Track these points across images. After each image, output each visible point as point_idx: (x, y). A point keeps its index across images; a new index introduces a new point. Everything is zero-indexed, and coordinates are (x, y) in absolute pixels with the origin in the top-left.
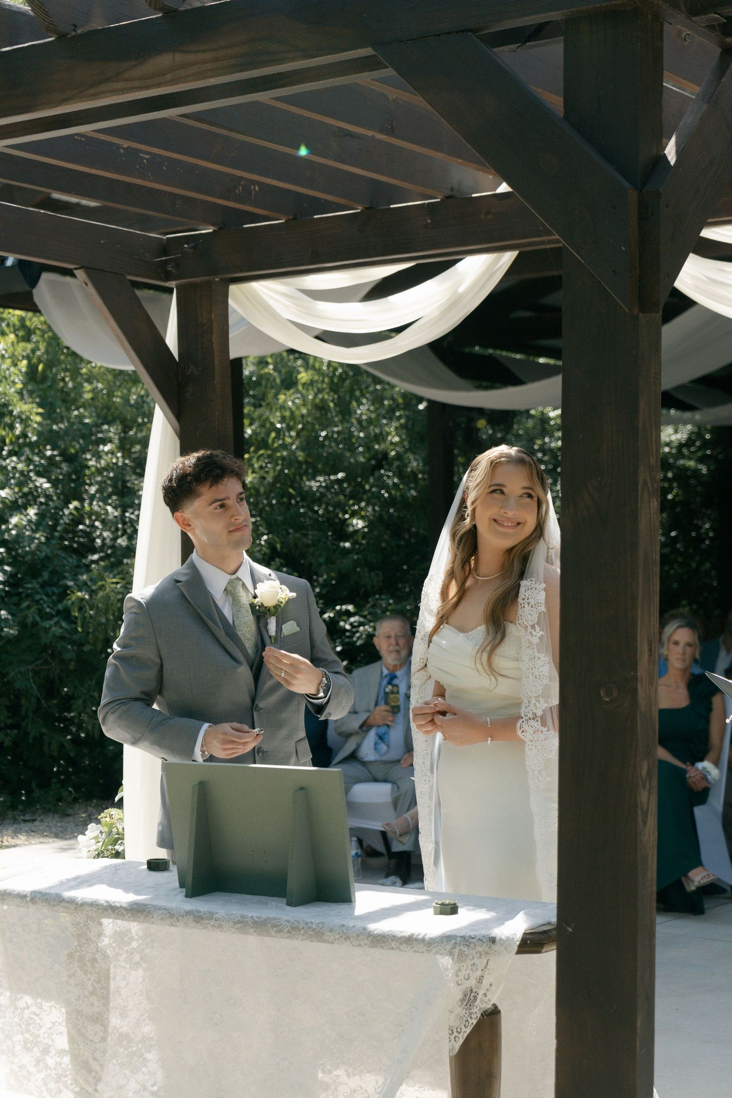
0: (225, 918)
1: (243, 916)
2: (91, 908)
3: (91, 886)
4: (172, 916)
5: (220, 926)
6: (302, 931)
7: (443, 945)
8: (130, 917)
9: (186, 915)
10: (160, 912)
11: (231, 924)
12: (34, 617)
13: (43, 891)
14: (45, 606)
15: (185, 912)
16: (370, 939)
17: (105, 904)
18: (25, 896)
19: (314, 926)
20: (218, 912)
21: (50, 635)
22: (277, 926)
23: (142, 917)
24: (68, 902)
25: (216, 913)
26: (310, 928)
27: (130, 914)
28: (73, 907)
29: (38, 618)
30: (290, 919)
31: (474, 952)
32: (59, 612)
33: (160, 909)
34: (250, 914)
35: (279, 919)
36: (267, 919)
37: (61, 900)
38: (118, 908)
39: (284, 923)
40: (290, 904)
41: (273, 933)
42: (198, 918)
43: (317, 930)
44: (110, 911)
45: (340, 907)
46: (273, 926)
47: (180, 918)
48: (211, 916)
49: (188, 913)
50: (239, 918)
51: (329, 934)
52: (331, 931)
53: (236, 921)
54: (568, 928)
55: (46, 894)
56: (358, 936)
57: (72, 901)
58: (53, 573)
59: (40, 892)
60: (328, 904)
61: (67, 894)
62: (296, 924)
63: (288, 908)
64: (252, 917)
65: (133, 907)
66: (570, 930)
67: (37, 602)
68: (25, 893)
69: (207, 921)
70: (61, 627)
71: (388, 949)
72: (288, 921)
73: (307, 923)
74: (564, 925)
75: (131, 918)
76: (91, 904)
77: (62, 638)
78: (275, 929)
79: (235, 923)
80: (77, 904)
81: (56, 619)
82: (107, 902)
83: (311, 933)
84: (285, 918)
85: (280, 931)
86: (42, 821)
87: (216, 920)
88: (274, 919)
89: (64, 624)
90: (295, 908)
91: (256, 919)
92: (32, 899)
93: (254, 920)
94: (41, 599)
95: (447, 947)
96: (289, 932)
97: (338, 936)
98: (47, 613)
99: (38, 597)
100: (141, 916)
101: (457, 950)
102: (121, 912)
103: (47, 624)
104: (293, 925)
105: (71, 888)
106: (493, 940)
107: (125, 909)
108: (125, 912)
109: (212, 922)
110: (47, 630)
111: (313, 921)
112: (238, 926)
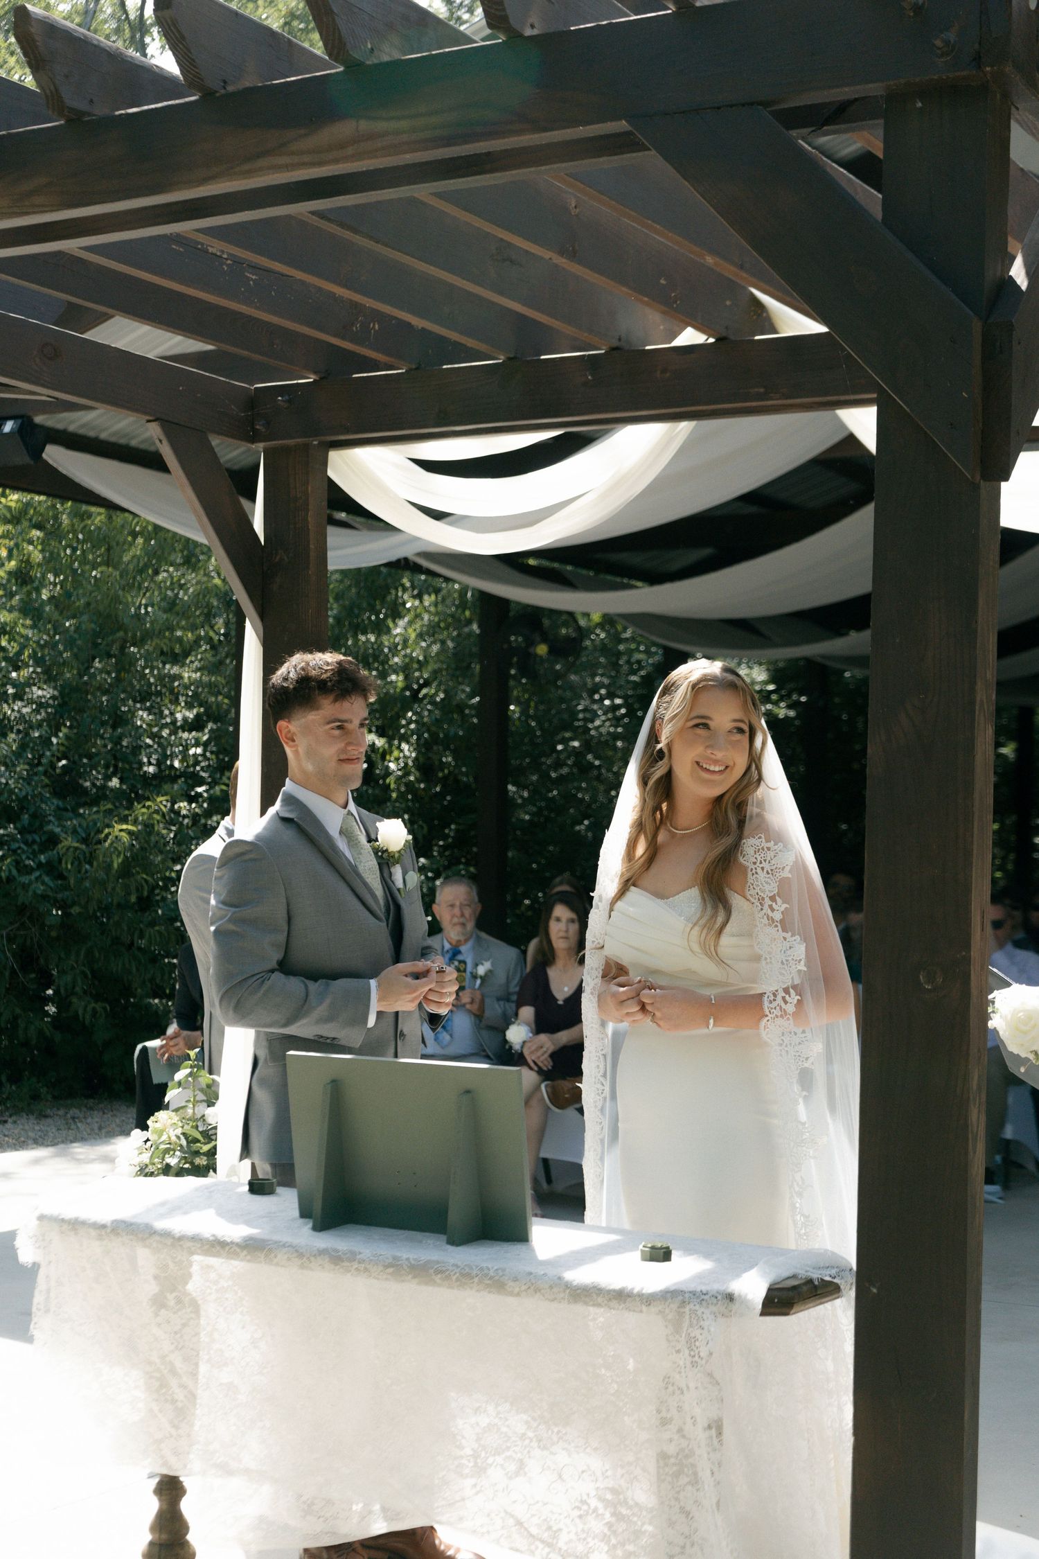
0: (371, 1260)
1: (395, 1258)
2: (192, 1244)
3: (186, 1213)
4: (301, 1255)
5: (366, 1270)
6: (476, 1280)
7: (667, 1303)
8: (246, 1256)
9: (320, 1255)
10: (285, 1250)
11: (381, 1268)
12: (10, 871)
13: (127, 1219)
14: (24, 857)
15: (318, 1250)
16: (568, 1291)
17: (211, 1238)
18: (104, 1226)
19: (492, 1273)
20: (361, 1251)
21: (30, 893)
22: (441, 1272)
23: (261, 1257)
24: (161, 1235)
25: (360, 1253)
26: (486, 1275)
27: (245, 1252)
28: (169, 1241)
29: (14, 872)
30: (459, 1263)
31: (707, 1312)
32: (40, 865)
33: (284, 1246)
34: (405, 1256)
35: (443, 1263)
36: (428, 1262)
37: (152, 1231)
38: (228, 1244)
39: (451, 1268)
40: (453, 1242)
41: (438, 1281)
42: (336, 1259)
43: (497, 1278)
44: (218, 1248)
45: (515, 1247)
46: (438, 1272)
47: (312, 1259)
48: (352, 1256)
49: (322, 1252)
50: (391, 1261)
51: (511, 1284)
52: (516, 1279)
53: (386, 1264)
54: (872, 1288)
55: (131, 1225)
56: (551, 1287)
57: (167, 1234)
58: (34, 816)
59: (124, 1222)
60: (499, 1243)
61: (160, 1225)
62: (467, 1270)
63: (450, 1248)
64: (408, 1259)
65: (248, 1243)
66: (875, 1290)
67: (14, 851)
68: (103, 1222)
69: (348, 1264)
70: (43, 883)
71: (594, 1305)
72: (457, 1266)
73: (482, 1269)
74: (867, 1285)
75: (249, 1257)
76: (193, 1238)
77: (44, 897)
78: (439, 1276)
79: (386, 1267)
80: (174, 1238)
81: (37, 874)
82: (214, 1236)
83: (489, 1282)
84: (452, 1261)
85: (448, 1278)
87: (359, 1263)
88: (438, 1262)
89: (47, 880)
90: (460, 1248)
91: (413, 1262)
92: (113, 1230)
93: (411, 1263)
94: (19, 848)
95: (672, 1306)
96: (457, 1280)
97: (524, 1288)
98: (26, 866)
99: (14, 846)
101: (687, 1310)
102: (232, 1250)
103: (25, 879)
104: (463, 1271)
105: (162, 1216)
107: (238, 1245)
108: (238, 1250)
109: (356, 1265)
110: (25, 887)
111: (490, 1266)
112: (391, 1270)
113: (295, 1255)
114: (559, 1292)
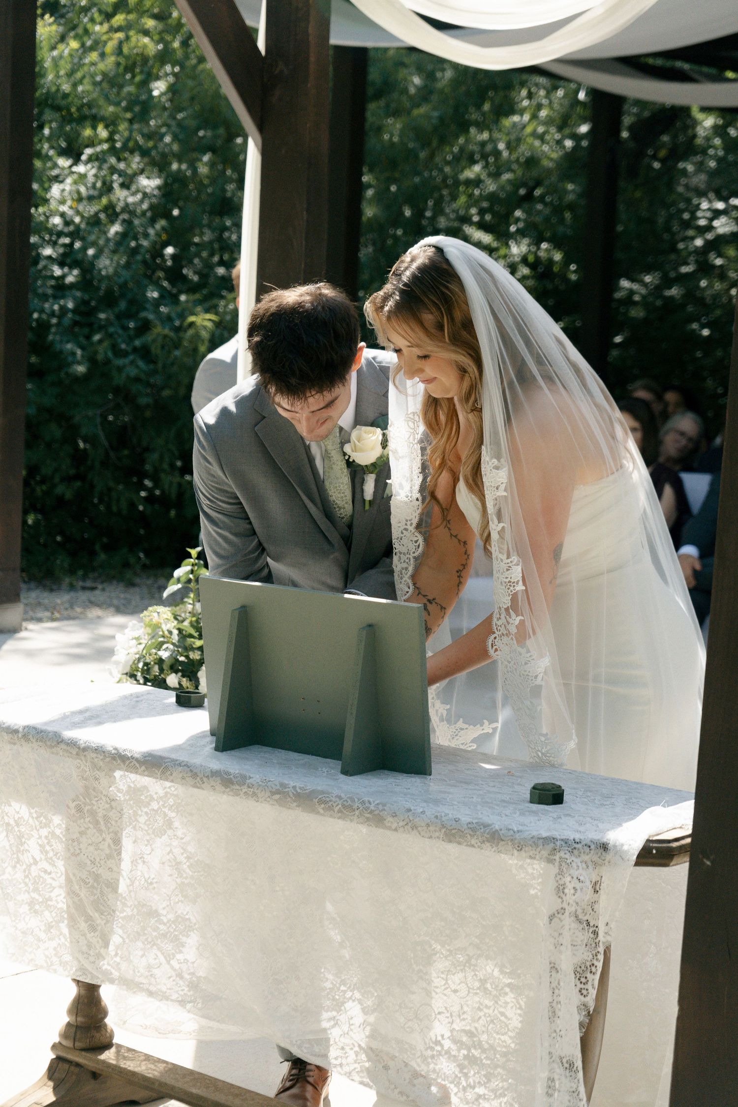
0: (260, 785)
1: (283, 785)
2: (95, 755)
3: (100, 723)
4: (194, 775)
5: (254, 794)
6: (357, 812)
7: (538, 849)
8: (144, 771)
9: (212, 777)
10: (180, 769)
11: (268, 794)
12: (106, 353)
13: (39, 726)
14: (120, 340)
15: (211, 771)
16: (443, 830)
17: (113, 752)
18: (16, 731)
19: (372, 807)
20: (251, 776)
21: (124, 375)
22: (325, 802)
23: (159, 774)
24: (68, 744)
25: (250, 778)
26: (367, 809)
27: (143, 768)
28: (74, 752)
29: (110, 354)
30: (343, 795)
31: (578, 860)
32: (135, 350)
33: (180, 765)
34: (292, 784)
35: (328, 793)
36: (313, 791)
37: (60, 740)
38: (128, 758)
39: (334, 799)
40: (346, 772)
41: (322, 811)
42: (227, 781)
43: (376, 812)
44: (119, 761)
45: (409, 780)
46: (321, 802)
47: (205, 779)
48: (242, 780)
49: (215, 774)
50: (278, 787)
51: (391, 819)
52: (394, 815)
53: (274, 790)
54: (705, 860)
55: (42, 731)
56: (428, 825)
57: (72, 743)
58: (132, 302)
59: (35, 728)
60: (396, 774)
61: (68, 734)
62: (350, 802)
63: (343, 777)
64: (294, 787)
65: (147, 758)
66: (708, 863)
67: (111, 336)
68: (16, 727)
69: (238, 787)
70: (137, 367)
71: (467, 845)
72: (340, 797)
73: (363, 803)
74: (701, 856)
75: (146, 773)
76: (96, 750)
77: (137, 379)
78: (323, 806)
79: (273, 793)
80: (79, 748)
81: (131, 357)
82: (116, 749)
83: (368, 815)
84: (336, 792)
85: (331, 808)
86: (103, 590)
87: (249, 787)
88: (323, 792)
89: (141, 363)
90: (352, 778)
91: (299, 791)
92: (24, 736)
93: (297, 791)
94: (116, 332)
95: (543, 852)
96: (340, 811)
97: (401, 824)
98: (121, 350)
99: (111, 330)
100: (157, 771)
101: (557, 857)
102: (132, 764)
103: (120, 362)
104: (345, 803)
105: (75, 725)
106: (604, 847)
107: (137, 760)
108: (138, 765)
109: (244, 789)
110: (120, 369)
111: (371, 800)
112: (277, 797)
113: (189, 774)
114: (435, 831)
